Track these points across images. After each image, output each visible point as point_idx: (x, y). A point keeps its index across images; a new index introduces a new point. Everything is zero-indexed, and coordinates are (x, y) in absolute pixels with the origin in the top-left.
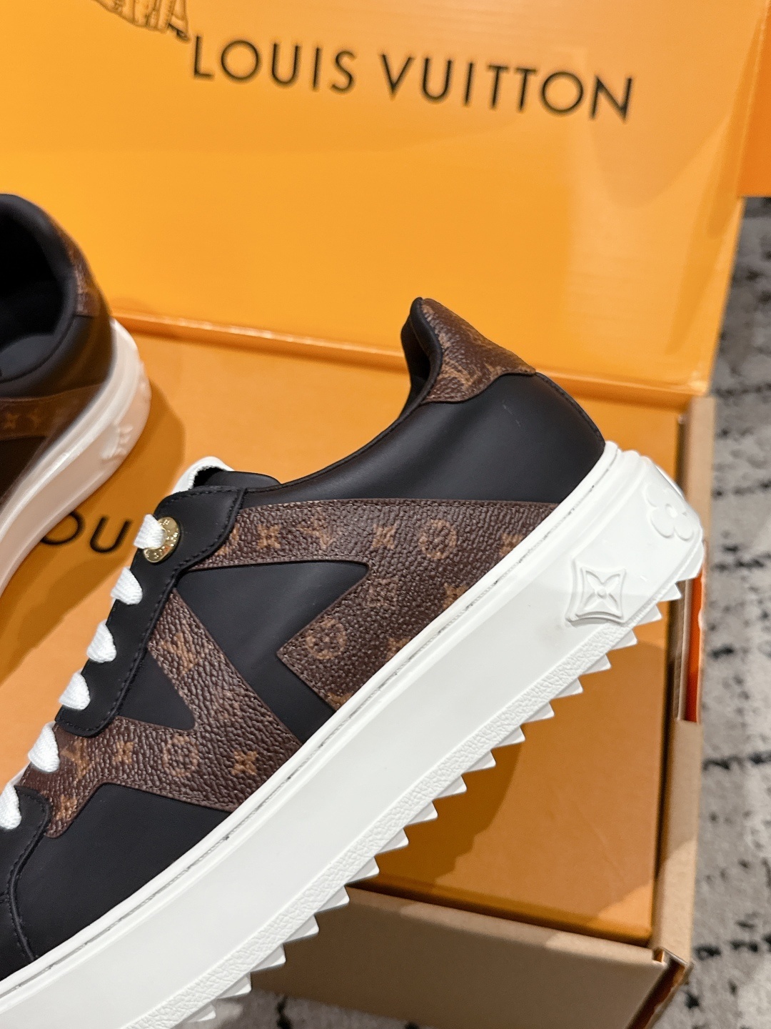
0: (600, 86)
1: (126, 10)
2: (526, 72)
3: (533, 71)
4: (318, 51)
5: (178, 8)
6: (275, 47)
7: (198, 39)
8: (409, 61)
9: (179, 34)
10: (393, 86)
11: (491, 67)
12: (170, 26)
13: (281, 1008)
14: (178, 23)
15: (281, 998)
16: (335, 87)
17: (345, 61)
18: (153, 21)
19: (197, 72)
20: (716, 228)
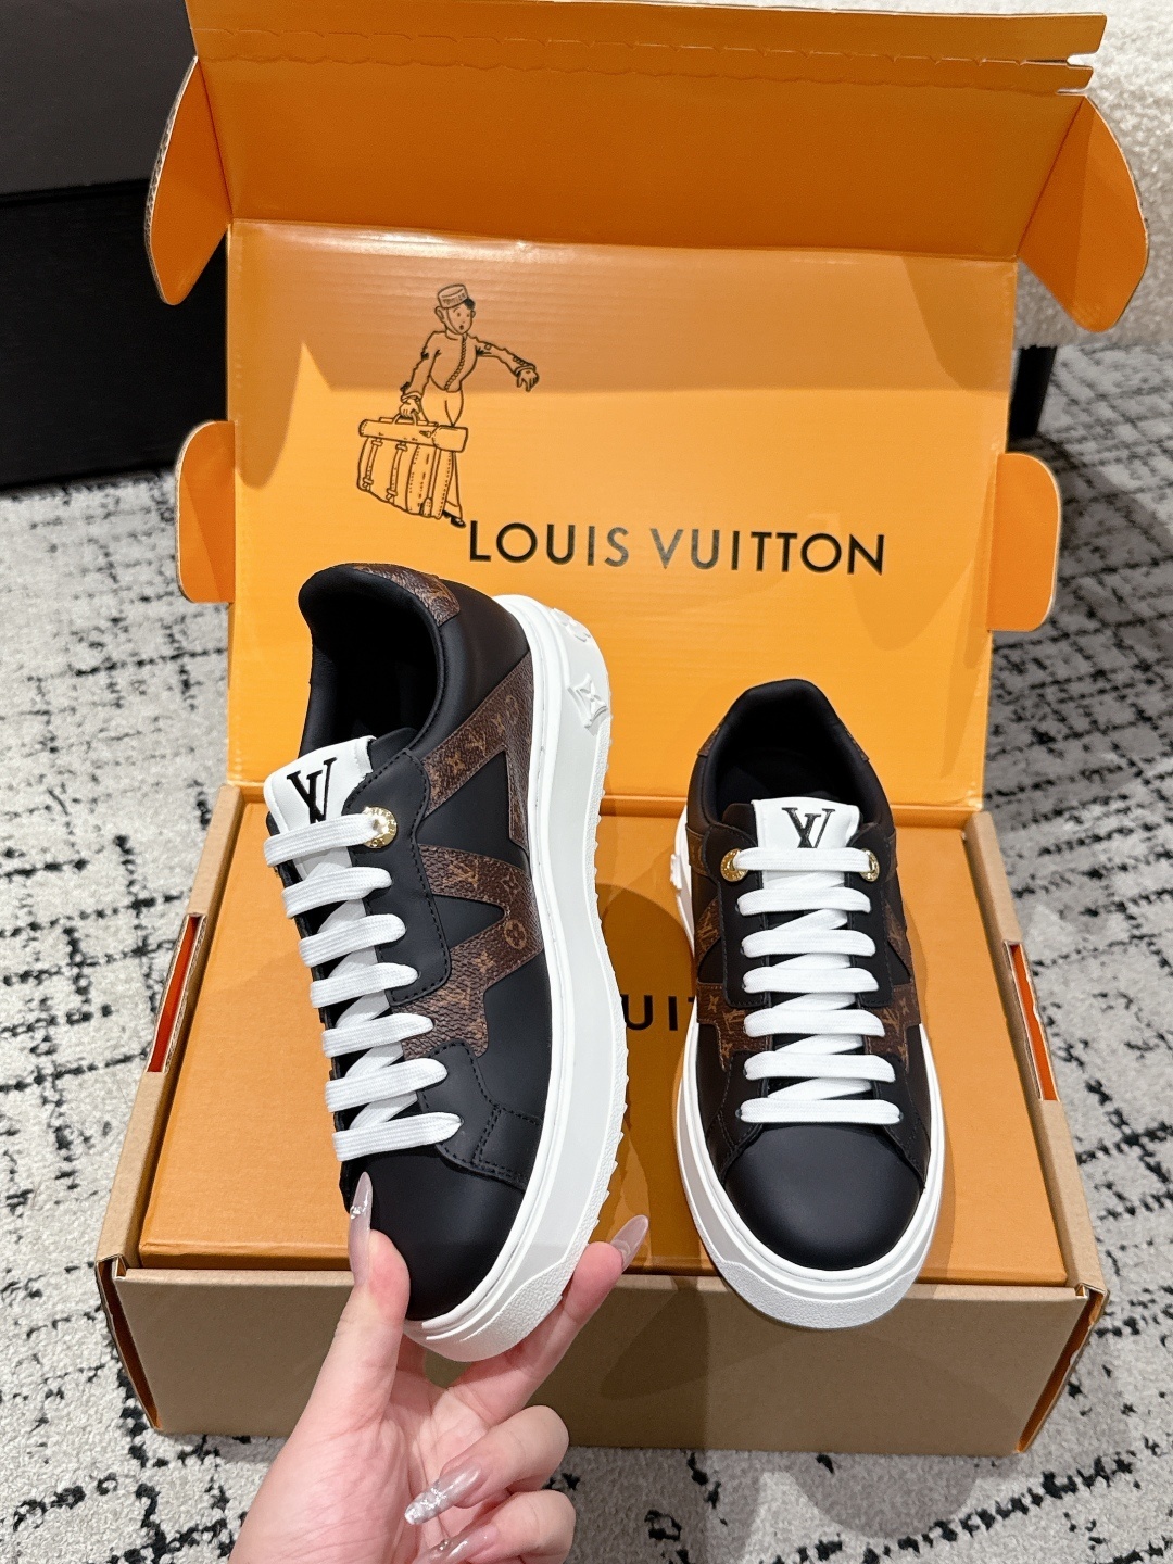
0: (854, 544)
1: (400, 500)
2: (787, 537)
3: (794, 536)
4: (592, 530)
5: (452, 497)
6: (550, 528)
7: (474, 524)
8: (679, 533)
9: (454, 521)
10: (666, 559)
11: (754, 534)
12: (445, 514)
13: (692, 1463)
14: (454, 511)
15: (689, 1453)
16: (608, 561)
17: (618, 537)
18: (427, 510)
19: (474, 556)
20: (972, 661)
